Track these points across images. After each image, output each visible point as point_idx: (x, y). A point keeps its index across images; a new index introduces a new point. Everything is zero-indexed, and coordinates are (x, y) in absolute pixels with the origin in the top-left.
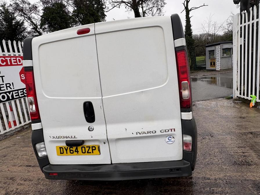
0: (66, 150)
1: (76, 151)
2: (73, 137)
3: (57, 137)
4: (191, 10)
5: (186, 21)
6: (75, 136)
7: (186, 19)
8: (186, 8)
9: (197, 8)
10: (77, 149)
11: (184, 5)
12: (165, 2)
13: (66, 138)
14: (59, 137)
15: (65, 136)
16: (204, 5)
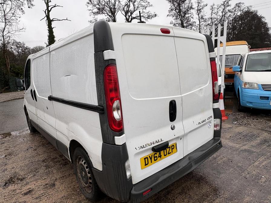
0: (151, 159)
1: (160, 155)
2: (160, 140)
3: (143, 146)
4: (52, 20)
5: (49, 30)
6: (161, 139)
7: (48, 29)
8: (48, 17)
9: (60, 20)
10: (160, 153)
11: (45, 13)
12: (32, 3)
13: (154, 144)
14: (146, 145)
15: (152, 142)
16: (67, 20)
